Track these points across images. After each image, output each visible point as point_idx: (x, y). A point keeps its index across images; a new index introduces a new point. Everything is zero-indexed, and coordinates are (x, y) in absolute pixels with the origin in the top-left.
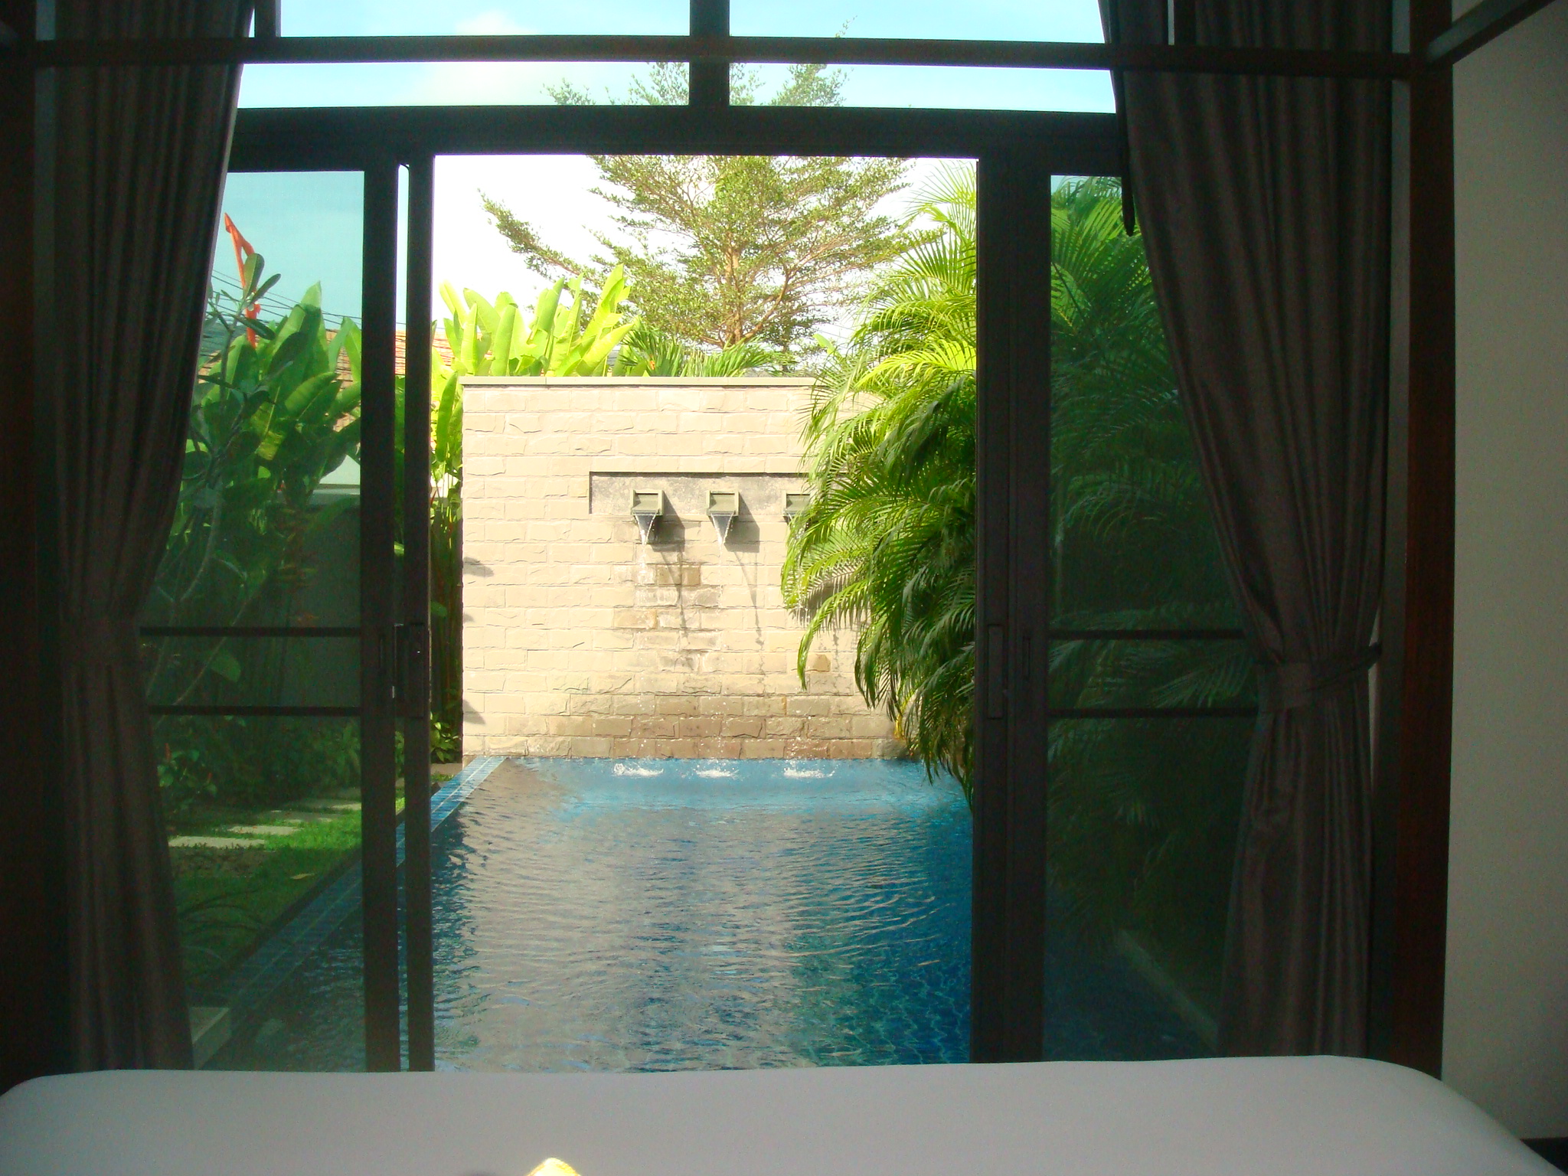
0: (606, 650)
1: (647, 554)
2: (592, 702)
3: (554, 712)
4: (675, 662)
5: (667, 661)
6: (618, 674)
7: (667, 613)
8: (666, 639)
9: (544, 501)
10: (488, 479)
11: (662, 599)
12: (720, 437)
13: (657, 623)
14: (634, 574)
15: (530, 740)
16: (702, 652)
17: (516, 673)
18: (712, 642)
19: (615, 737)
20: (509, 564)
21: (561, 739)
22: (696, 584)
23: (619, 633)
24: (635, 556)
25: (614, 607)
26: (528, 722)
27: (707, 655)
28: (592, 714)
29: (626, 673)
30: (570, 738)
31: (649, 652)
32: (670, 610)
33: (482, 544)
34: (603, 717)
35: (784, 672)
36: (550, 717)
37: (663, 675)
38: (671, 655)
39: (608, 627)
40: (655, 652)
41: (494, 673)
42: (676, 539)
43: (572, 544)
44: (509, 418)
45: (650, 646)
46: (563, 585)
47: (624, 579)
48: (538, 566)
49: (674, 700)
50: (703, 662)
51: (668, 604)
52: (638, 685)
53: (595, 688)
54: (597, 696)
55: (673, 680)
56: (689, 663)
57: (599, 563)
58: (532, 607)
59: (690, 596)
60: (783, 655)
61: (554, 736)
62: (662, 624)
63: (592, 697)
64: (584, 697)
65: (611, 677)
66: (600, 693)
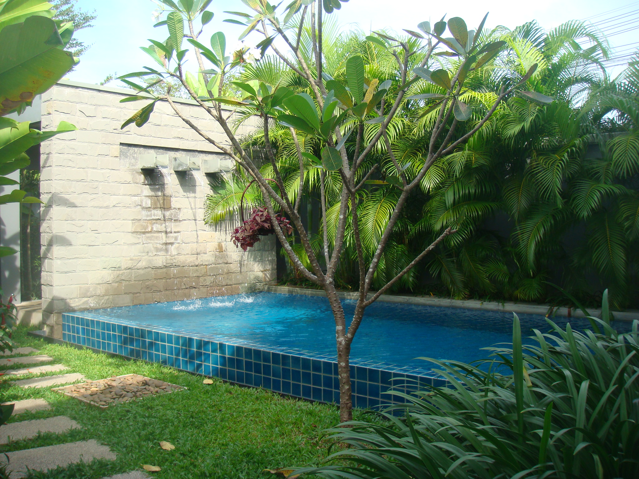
0: (128, 244)
1: (147, 190)
2: (122, 275)
3: (103, 282)
4: (161, 250)
5: (157, 250)
6: (134, 258)
7: (157, 223)
8: (157, 237)
9: (97, 158)
10: (68, 142)
11: (154, 215)
12: (179, 130)
13: (152, 228)
14: (142, 202)
15: (90, 299)
16: (172, 244)
17: (83, 260)
18: (176, 239)
19: (134, 294)
20: (79, 194)
21: (107, 297)
22: (169, 208)
23: (135, 235)
24: (142, 192)
25: (132, 220)
26: (90, 289)
27: (174, 245)
28: (123, 281)
29: (138, 257)
30: (111, 296)
31: (149, 245)
32: (158, 221)
33: (64, 181)
34: (127, 282)
35: (206, 253)
36: (101, 285)
37: (156, 257)
38: (159, 246)
39: (129, 231)
40: (151, 245)
41: (71, 261)
42: (161, 183)
43: (112, 184)
44: (79, 107)
45: (149, 241)
46: (107, 207)
47: (137, 204)
48: (94, 196)
49: (160, 271)
50: (173, 250)
51: (157, 218)
52: (143, 264)
53: (124, 266)
54: (124, 271)
55: (160, 261)
56: (167, 250)
57: (125, 195)
58: (91, 220)
59: (167, 213)
60: (206, 244)
61: (104, 296)
62: (155, 229)
63: (122, 272)
64: (118, 272)
65: (131, 260)
66: (126, 269)
